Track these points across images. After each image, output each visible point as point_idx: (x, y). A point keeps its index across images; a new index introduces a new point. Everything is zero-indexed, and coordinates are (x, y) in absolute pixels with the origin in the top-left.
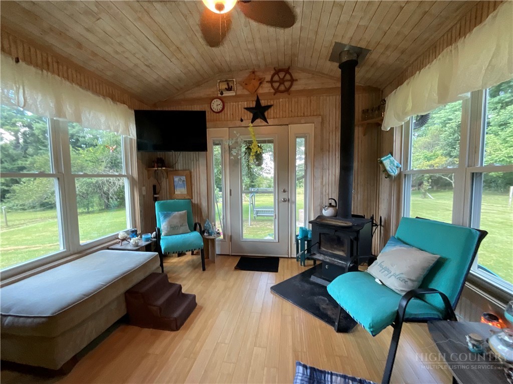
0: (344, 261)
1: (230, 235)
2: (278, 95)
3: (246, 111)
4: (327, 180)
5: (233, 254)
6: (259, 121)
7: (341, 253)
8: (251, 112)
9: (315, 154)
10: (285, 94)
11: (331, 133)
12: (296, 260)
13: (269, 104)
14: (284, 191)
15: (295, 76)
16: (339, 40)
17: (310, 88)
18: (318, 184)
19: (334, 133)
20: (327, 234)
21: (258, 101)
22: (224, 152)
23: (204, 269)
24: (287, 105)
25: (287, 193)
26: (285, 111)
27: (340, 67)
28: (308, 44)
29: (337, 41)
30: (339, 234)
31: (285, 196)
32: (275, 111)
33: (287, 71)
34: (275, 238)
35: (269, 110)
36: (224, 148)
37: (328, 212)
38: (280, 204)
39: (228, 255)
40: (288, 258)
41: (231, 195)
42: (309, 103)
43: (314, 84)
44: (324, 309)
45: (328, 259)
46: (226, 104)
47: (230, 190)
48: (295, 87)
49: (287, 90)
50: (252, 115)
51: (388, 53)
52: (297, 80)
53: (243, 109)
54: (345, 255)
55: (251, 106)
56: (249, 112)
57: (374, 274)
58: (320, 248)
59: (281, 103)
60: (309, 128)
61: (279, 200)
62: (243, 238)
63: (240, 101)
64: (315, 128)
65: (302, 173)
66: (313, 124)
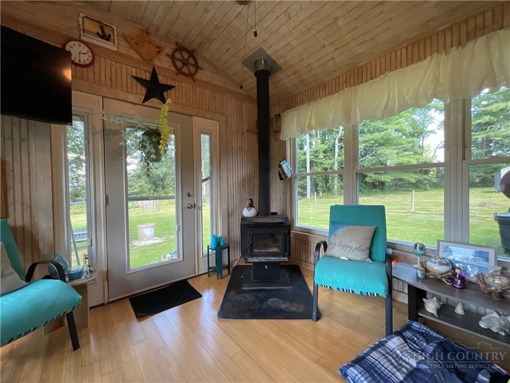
0: (278, 257)
1: (105, 269)
2: (181, 76)
3: (134, 81)
4: (232, 183)
5: (111, 300)
6: (154, 101)
7: (275, 250)
8: (145, 87)
9: (220, 154)
10: (189, 79)
11: (233, 135)
12: (206, 276)
13: (169, 83)
14: (189, 195)
15: (200, 64)
17: (214, 83)
18: (224, 186)
19: (236, 135)
20: (259, 233)
21: (154, 74)
22: (93, 134)
23: (76, 348)
24: (191, 92)
25: (192, 197)
26: (189, 99)
32: (177, 96)
33: (191, 53)
34: (179, 257)
35: (169, 91)
36: (93, 128)
37: (248, 213)
38: (184, 212)
39: (102, 305)
40: (196, 276)
41: (107, 203)
42: (214, 98)
43: (218, 80)
44: (286, 308)
46: (97, 58)
47: (107, 197)
48: (200, 75)
49: (191, 76)
50: (144, 91)
52: (202, 69)
53: (129, 77)
54: (279, 251)
55: (144, 77)
56: (139, 85)
58: (252, 251)
59: (182, 85)
60: (214, 125)
61: (184, 207)
62: (129, 269)
63: (124, 64)
64: (220, 126)
65: (208, 175)
66: (218, 122)
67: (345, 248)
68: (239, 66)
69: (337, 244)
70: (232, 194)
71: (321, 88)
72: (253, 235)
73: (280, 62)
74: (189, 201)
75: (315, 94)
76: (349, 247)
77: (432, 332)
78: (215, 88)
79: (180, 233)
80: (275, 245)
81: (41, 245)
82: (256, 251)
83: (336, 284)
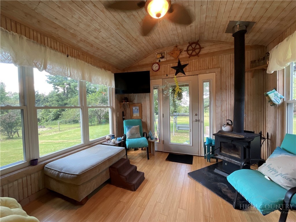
0: (239, 162)
1: (163, 140)
2: (192, 58)
3: (172, 68)
4: (225, 108)
5: (164, 151)
6: (180, 74)
7: (237, 156)
8: (175, 69)
9: (216, 91)
10: (196, 57)
11: (227, 78)
12: (204, 158)
13: (186, 63)
14: (196, 115)
15: (202, 45)
16: (232, 19)
17: (212, 51)
18: (219, 110)
19: (229, 78)
20: (226, 143)
21: (179, 63)
22: (160, 93)
23: (148, 159)
24: (197, 63)
25: (198, 116)
26: (196, 67)
27: (233, 36)
28: (211, 25)
29: (231, 20)
30: (235, 143)
31: (197, 118)
32: (190, 67)
33: (197, 43)
34: (190, 144)
35: (186, 67)
36: (160, 90)
37: (226, 129)
39: (162, 152)
40: (199, 156)
41: (163, 117)
42: (212, 61)
43: (215, 48)
44: (225, 192)
45: (227, 159)
46: (160, 66)
47: (163, 114)
48: (203, 52)
49: (197, 54)
50: (175, 71)
51: (270, 22)
52: (203, 48)
53: (170, 68)
54: (239, 157)
55: (175, 66)
56: (174, 69)
57: (263, 173)
58: (221, 152)
59: (194, 62)
60: (212, 76)
62: (170, 143)
63: (169, 64)
64: (216, 75)
65: (208, 104)
66: (215, 73)
67: (271, 170)
69: (267, 165)
70: (225, 115)
72: (221, 142)
76: (275, 171)
78: (213, 54)
79: (191, 132)
80: (236, 153)
82: (224, 152)
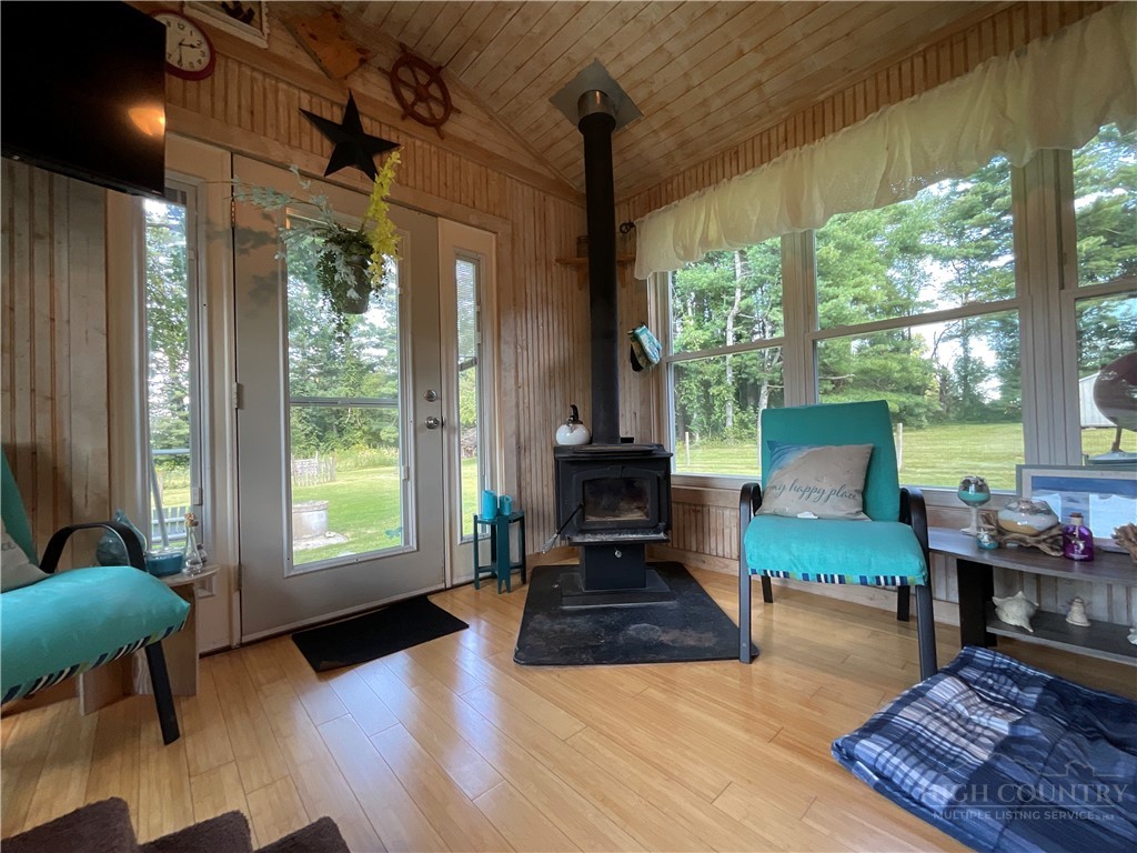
2: (412, 124)
3: (306, 124)
5: (246, 639)
6: (351, 174)
7: (636, 516)
9: (500, 305)
10: (430, 133)
11: (528, 270)
13: (385, 137)
14: (430, 398)
15: (456, 100)
17: (486, 147)
18: (510, 382)
19: (533, 268)
20: (603, 479)
21: (352, 112)
24: (435, 163)
25: (437, 402)
26: (430, 178)
30: (631, 471)
32: (404, 167)
33: (435, 74)
34: (407, 541)
35: (386, 155)
38: (420, 435)
39: (228, 649)
40: (446, 589)
41: (240, 404)
42: (484, 180)
43: (493, 142)
44: (673, 641)
46: (220, 61)
47: (240, 387)
48: (455, 127)
49: (435, 124)
50: (328, 147)
52: (458, 111)
53: (295, 114)
55: (327, 116)
56: (317, 134)
58: (584, 519)
60: (485, 241)
61: (418, 425)
62: (291, 567)
63: (283, 81)
64: (498, 245)
65: (472, 353)
66: (494, 236)
67: (807, 494)
68: (543, 107)
69: (788, 487)
70: (526, 401)
71: (727, 159)
72: (584, 483)
73: (638, 96)
74: (430, 411)
75: (713, 173)
76: (816, 490)
77: (1023, 668)
78: (488, 159)
79: (411, 485)
80: (635, 504)
81: (78, 494)
82: (593, 519)
83: (799, 566)
